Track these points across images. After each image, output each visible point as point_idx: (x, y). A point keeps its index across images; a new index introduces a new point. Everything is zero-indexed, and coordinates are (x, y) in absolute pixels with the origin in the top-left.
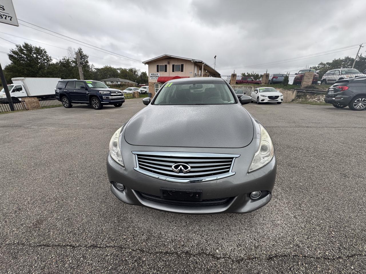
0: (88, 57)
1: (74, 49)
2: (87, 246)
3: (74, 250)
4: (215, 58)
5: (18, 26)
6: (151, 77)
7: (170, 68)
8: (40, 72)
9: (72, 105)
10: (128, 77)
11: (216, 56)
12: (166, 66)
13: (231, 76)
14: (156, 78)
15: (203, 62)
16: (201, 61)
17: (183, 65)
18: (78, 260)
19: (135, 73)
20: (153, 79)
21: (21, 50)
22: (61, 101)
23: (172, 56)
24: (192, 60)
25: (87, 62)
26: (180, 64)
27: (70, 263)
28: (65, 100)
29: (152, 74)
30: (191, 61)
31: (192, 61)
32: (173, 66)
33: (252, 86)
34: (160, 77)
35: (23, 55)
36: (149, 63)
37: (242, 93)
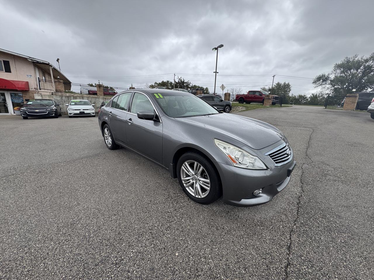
2: (289, 253)
3: (293, 265)
4: (58, 61)
17: (9, 61)
18: (304, 261)
24: (29, 58)
27: (308, 267)
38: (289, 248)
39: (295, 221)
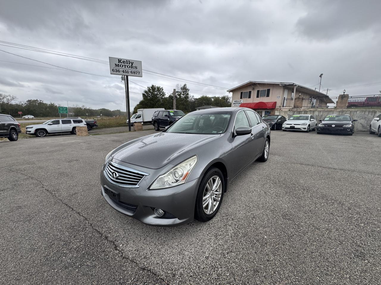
0: (189, 90)
1: (181, 85)
4: (321, 76)
5: (142, 77)
6: (234, 104)
7: (254, 94)
8: (157, 105)
9: (160, 129)
10: (219, 104)
11: (322, 74)
12: (250, 92)
13: (338, 98)
14: (239, 104)
15: (294, 84)
16: (292, 84)
17: (270, 89)
19: (227, 101)
20: (235, 105)
21: (149, 90)
22: (154, 126)
23: (256, 82)
24: (280, 83)
25: (188, 94)
26: (266, 89)
28: (156, 125)
29: (235, 101)
30: (278, 84)
31: (280, 85)
32: (258, 91)
33: (376, 110)
34: (243, 103)
35: (150, 93)
36: (233, 91)
37: (349, 121)
38: (79, 213)
39: (91, 225)
